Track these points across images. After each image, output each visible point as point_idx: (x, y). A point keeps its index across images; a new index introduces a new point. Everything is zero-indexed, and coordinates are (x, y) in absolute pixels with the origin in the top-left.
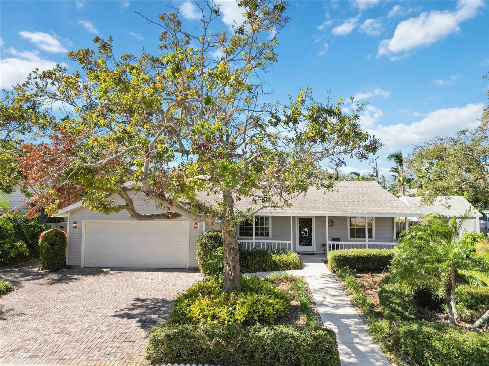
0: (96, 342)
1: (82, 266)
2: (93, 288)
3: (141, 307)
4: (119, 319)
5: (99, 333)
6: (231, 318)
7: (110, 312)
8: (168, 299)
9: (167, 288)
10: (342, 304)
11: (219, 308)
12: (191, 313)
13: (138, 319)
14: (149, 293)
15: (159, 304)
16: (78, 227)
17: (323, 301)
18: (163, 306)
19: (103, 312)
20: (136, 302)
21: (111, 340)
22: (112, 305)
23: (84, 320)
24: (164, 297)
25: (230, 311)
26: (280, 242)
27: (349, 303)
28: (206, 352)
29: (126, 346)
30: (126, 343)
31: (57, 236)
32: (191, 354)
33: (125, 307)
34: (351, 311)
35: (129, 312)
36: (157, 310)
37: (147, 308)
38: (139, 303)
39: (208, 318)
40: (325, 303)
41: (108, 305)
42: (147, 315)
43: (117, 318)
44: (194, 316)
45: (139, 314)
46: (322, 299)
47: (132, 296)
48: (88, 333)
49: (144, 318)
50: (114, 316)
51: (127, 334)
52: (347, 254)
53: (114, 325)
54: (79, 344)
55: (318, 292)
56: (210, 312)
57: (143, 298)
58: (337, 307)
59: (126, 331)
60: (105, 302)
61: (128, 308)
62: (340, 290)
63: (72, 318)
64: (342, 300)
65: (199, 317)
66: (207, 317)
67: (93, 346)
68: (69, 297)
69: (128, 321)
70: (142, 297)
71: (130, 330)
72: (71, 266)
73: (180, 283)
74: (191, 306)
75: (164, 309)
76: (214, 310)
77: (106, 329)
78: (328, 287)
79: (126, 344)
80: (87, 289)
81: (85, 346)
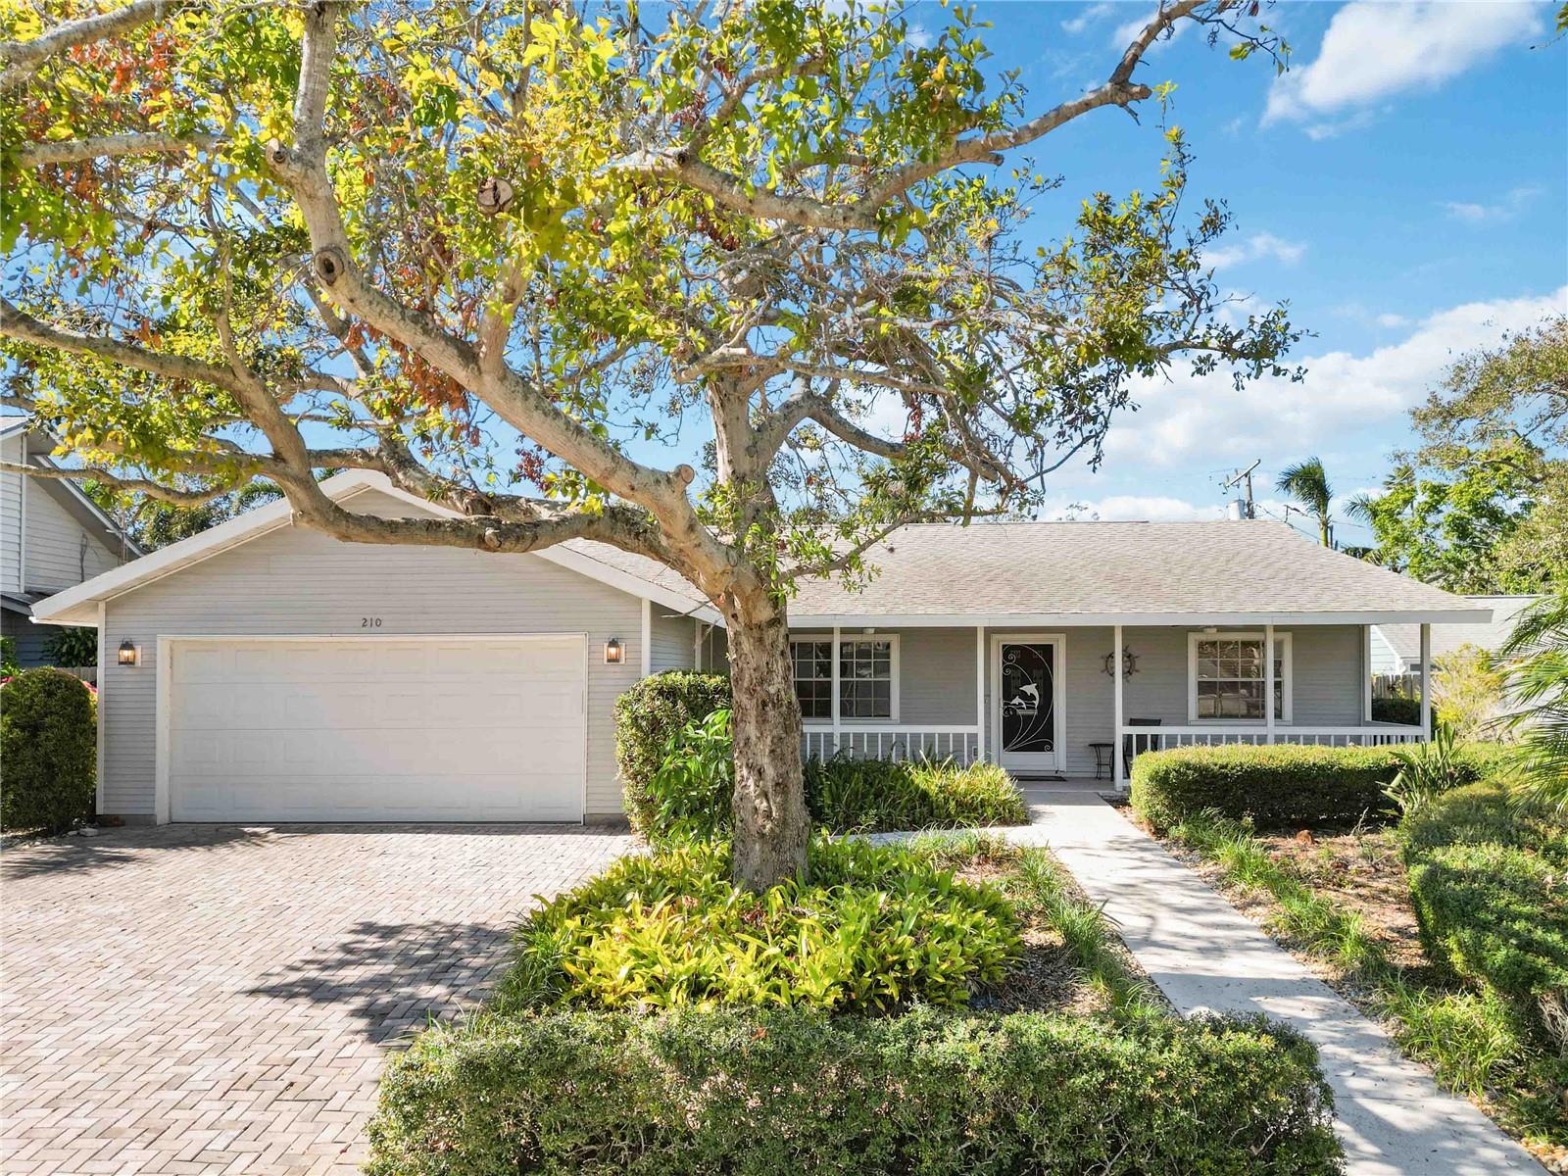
0: (141, 1104)
1: (162, 817)
2: (185, 891)
3: (378, 954)
4: (278, 1003)
5: (169, 1062)
6: (777, 990)
7: (235, 980)
8: (497, 924)
9: (497, 885)
10: (1236, 941)
11: (722, 950)
12: (595, 971)
13: (358, 1002)
14: (417, 907)
15: (456, 944)
16: (138, 663)
17: (1150, 930)
18: (475, 951)
19: (209, 978)
20: (361, 937)
21: (217, 1093)
22: (251, 951)
23: (112, 1011)
24: (481, 920)
25: (769, 961)
26: (938, 729)
27: (1261, 935)
28: (665, 1143)
29: (287, 1118)
30: (285, 1106)
31: (50, 694)
32: (592, 1153)
33: (309, 958)
34: (1285, 966)
35: (324, 975)
36: (447, 968)
37: (405, 958)
38: (372, 942)
39: (673, 990)
40: (1157, 937)
41: (233, 953)
42: (401, 986)
43: (264, 999)
44: (605, 983)
45: (363, 984)
46: (1144, 923)
47: (343, 916)
48: (116, 1066)
49: (385, 999)
50: (253, 992)
51: (297, 1068)
52: (1211, 760)
53: (246, 1030)
54: (59, 1115)
55: (1119, 899)
56: (680, 967)
57: (393, 923)
58: (1215, 950)
59: (294, 1055)
60: (222, 940)
61: (319, 962)
62: (1201, 890)
63: (60, 1005)
64: (1228, 926)
65: (629, 987)
66: (667, 989)
67: (123, 1124)
68: (73, 924)
69: (313, 1012)
70: (384, 919)
71: (314, 1052)
72: (116, 818)
73: (552, 868)
74: (595, 943)
75: (478, 961)
76: (699, 955)
77: (205, 1046)
78: (1150, 881)
79: (287, 1110)
80: (161, 892)
81: (87, 1123)
